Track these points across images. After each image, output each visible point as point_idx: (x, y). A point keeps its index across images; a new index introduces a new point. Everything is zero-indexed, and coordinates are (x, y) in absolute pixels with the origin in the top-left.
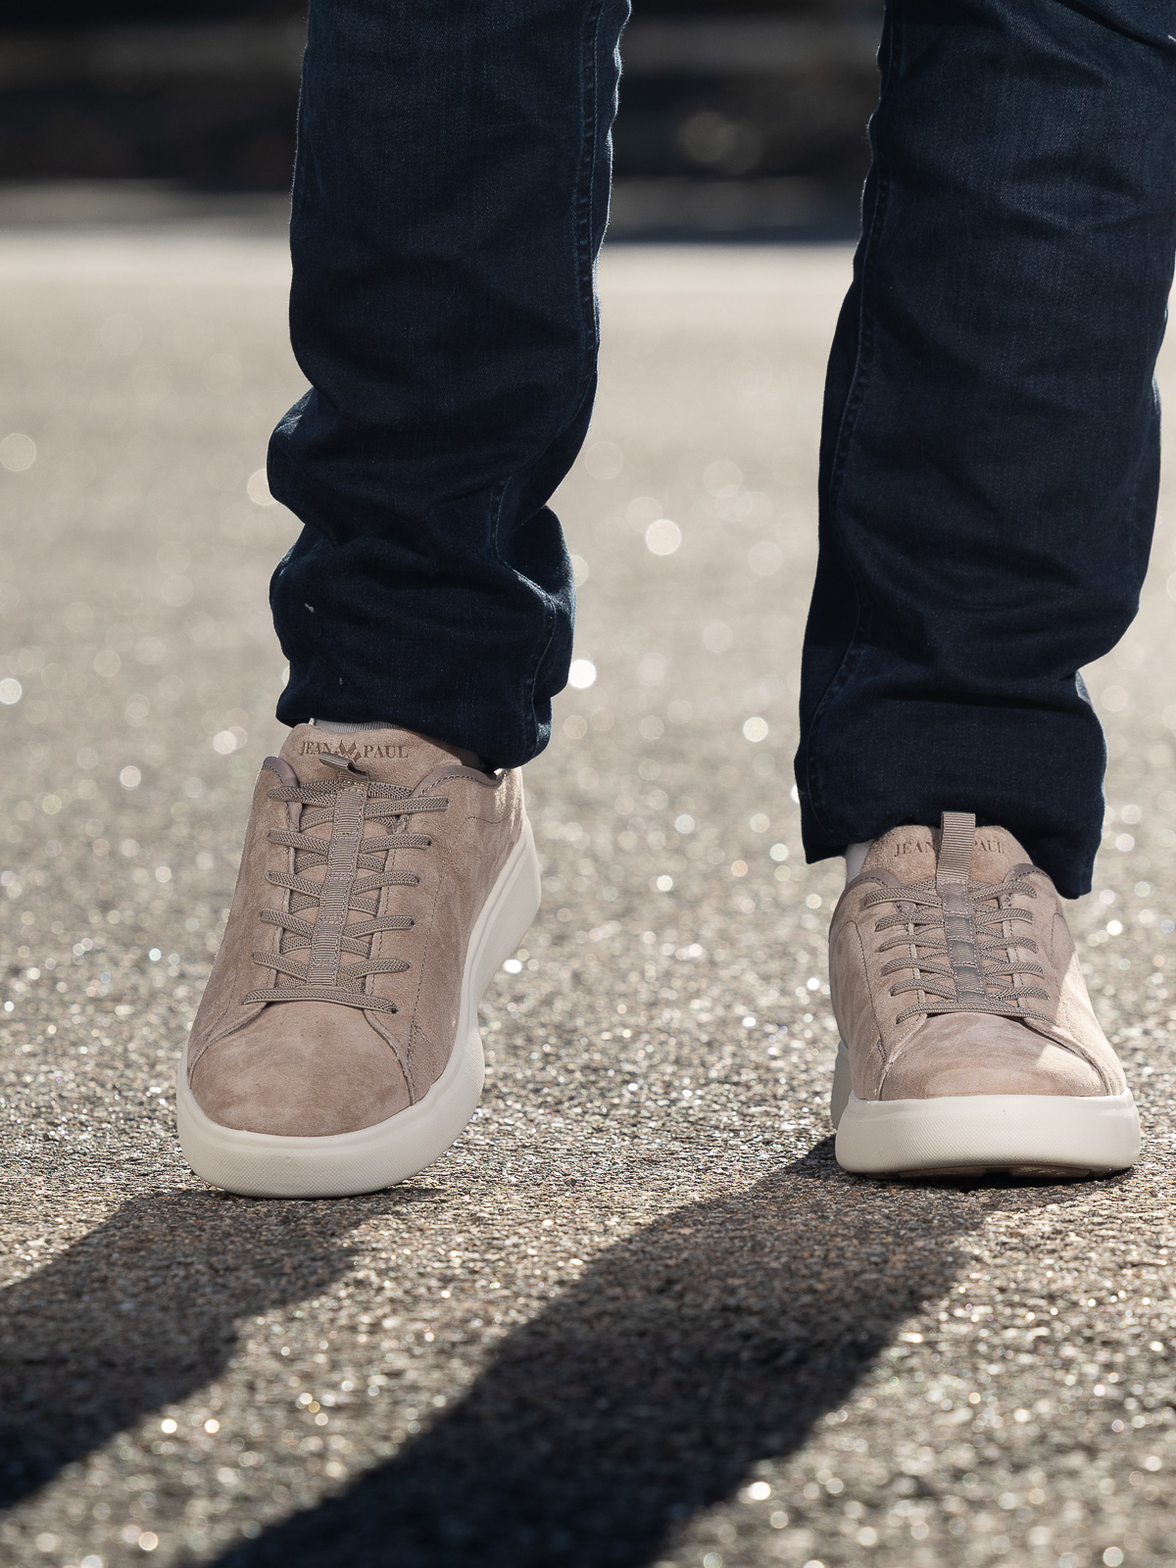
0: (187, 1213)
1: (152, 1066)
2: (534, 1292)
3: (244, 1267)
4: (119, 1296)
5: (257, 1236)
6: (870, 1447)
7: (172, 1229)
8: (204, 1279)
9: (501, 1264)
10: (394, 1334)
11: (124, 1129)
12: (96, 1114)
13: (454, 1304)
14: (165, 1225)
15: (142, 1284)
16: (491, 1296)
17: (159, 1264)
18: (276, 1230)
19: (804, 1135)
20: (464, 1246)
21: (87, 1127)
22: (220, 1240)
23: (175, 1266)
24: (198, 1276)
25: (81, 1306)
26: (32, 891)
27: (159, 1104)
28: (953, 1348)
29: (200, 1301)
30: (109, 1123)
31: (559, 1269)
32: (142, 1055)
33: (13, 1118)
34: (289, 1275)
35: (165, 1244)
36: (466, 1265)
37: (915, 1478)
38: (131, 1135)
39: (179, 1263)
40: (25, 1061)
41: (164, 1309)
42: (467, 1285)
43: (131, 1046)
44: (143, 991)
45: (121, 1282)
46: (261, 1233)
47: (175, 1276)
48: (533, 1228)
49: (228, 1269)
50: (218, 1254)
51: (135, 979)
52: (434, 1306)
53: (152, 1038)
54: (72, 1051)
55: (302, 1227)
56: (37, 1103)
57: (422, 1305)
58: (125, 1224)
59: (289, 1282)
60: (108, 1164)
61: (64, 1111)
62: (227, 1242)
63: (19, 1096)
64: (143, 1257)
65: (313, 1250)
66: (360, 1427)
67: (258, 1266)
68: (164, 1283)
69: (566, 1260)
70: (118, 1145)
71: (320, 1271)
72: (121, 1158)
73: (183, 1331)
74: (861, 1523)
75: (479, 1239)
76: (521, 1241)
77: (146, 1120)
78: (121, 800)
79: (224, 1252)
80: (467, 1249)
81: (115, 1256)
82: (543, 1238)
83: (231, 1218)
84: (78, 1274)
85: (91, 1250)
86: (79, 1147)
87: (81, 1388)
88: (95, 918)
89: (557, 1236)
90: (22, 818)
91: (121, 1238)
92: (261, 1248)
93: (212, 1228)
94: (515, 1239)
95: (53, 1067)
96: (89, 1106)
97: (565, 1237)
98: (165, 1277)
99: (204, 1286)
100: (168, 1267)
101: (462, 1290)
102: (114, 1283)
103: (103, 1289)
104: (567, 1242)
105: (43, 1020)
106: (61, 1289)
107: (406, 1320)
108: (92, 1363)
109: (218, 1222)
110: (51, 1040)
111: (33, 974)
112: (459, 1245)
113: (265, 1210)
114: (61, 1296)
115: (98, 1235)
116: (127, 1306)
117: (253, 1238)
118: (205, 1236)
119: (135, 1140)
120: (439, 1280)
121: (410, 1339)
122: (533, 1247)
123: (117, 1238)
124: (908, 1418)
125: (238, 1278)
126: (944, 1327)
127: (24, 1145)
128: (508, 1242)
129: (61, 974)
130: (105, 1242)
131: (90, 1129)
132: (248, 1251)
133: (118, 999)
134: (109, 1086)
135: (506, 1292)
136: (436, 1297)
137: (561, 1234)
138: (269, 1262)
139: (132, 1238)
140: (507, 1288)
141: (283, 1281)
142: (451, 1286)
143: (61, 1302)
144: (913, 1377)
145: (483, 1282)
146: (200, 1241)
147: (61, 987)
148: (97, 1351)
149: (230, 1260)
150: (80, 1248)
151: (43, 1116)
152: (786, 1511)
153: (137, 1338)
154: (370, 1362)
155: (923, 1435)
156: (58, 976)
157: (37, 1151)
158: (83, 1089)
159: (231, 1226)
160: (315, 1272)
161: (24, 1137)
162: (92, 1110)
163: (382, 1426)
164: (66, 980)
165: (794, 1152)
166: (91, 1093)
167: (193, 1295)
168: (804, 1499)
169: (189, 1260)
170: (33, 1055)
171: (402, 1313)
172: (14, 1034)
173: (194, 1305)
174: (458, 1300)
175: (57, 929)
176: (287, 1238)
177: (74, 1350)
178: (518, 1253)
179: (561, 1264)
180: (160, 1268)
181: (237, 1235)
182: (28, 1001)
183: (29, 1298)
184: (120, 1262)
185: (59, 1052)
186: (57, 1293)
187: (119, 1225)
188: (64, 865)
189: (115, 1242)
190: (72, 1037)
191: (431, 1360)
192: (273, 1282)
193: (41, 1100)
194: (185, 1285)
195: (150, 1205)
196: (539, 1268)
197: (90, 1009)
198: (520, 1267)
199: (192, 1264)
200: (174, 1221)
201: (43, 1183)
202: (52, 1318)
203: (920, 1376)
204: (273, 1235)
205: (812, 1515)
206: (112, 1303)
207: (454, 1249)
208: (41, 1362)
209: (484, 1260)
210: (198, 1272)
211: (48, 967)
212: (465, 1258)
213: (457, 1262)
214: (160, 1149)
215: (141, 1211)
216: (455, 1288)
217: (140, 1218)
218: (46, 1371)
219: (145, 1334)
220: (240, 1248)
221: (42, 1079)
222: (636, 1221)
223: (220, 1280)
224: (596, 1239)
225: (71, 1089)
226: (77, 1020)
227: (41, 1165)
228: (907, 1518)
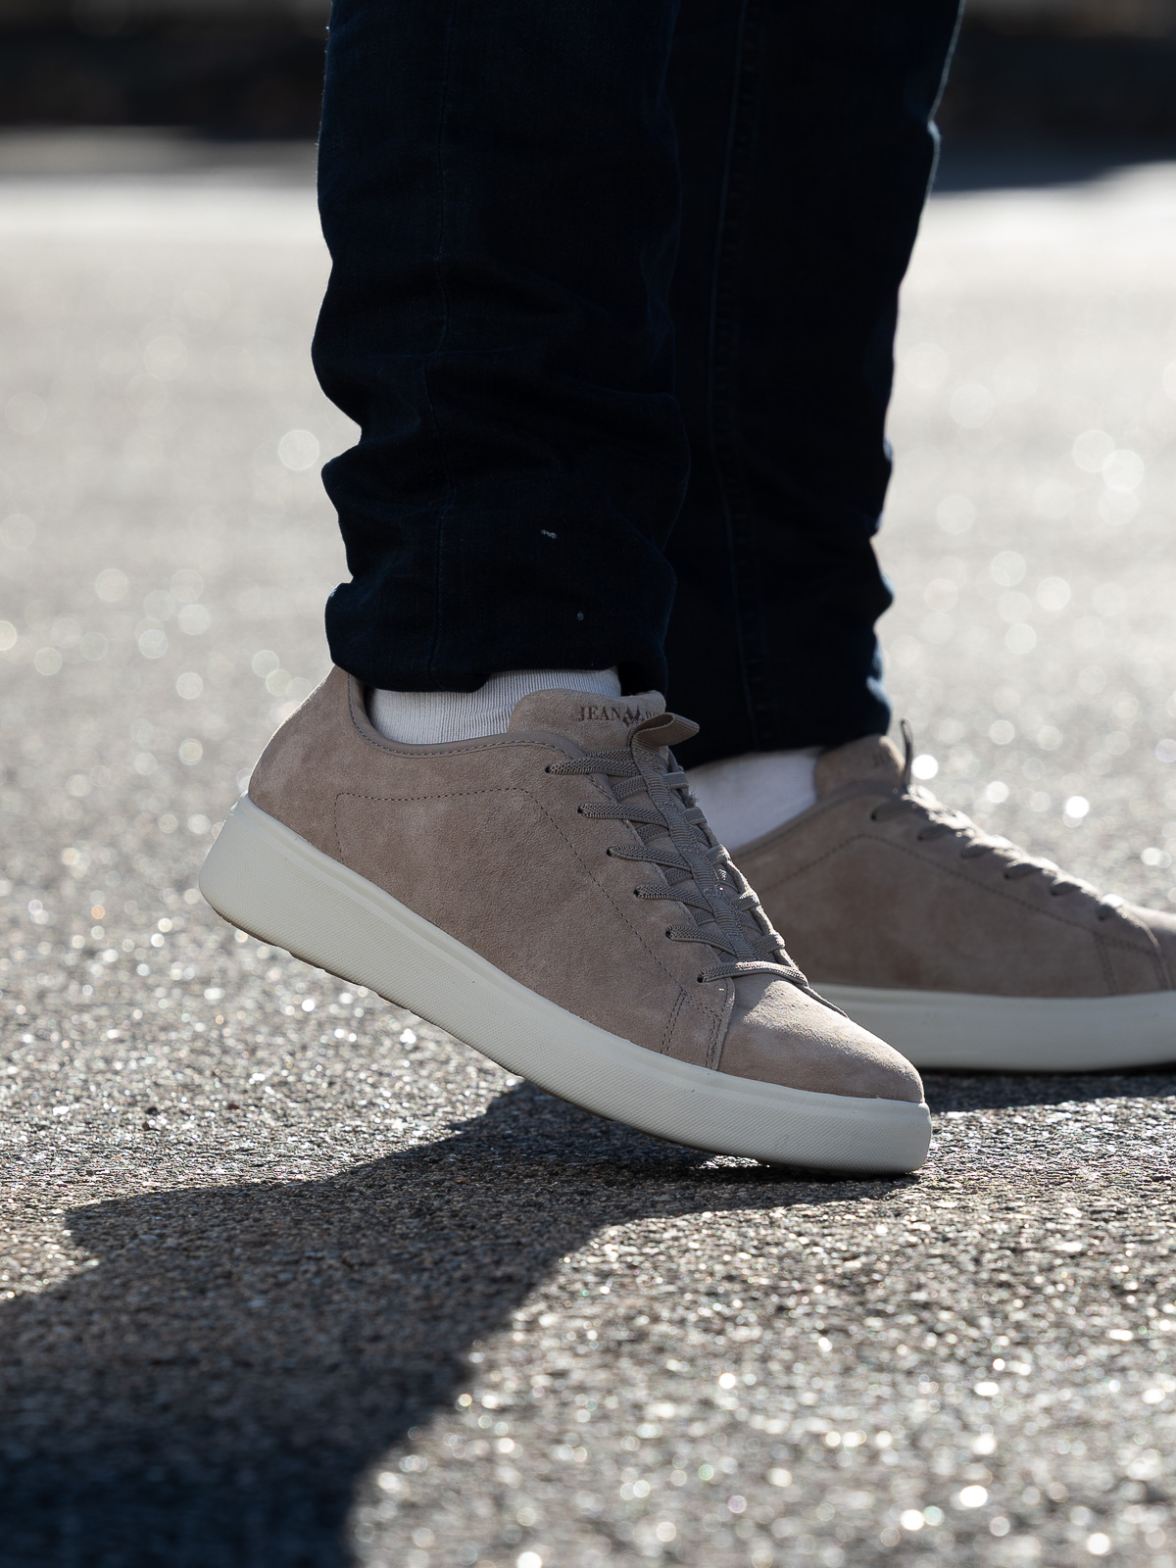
0: (311, 1205)
1: (253, 1051)
2: (702, 1288)
3: (381, 1262)
4: (247, 1293)
5: (391, 1229)
6: (1089, 1449)
7: (297, 1223)
8: (338, 1275)
9: (662, 1258)
10: (553, 1332)
11: (229, 1118)
12: (197, 1103)
13: (615, 1300)
14: (288, 1218)
15: (271, 1280)
16: (654, 1292)
17: (286, 1259)
18: (411, 1223)
19: (974, 1123)
20: (618, 1239)
21: (189, 1115)
22: (351, 1233)
23: (304, 1261)
24: (331, 1272)
25: (207, 1303)
26: (97, 869)
27: (264, 1092)
28: (1167, 1346)
29: (337, 1297)
30: (212, 1111)
31: (725, 1263)
32: (239, 1040)
33: (106, 1106)
34: (430, 1270)
35: (291, 1238)
36: (623, 1259)
37: (1143, 1482)
38: (239, 1124)
39: (309, 1258)
40: (112, 1048)
41: (298, 1306)
42: (627, 1280)
43: (227, 1032)
44: (233, 974)
45: (247, 1278)
46: (394, 1226)
47: (306, 1272)
48: (692, 1221)
49: (362, 1264)
50: (350, 1248)
51: (222, 961)
52: (593, 1303)
53: (249, 1022)
54: (162, 1036)
55: (439, 1219)
56: (131, 1090)
57: (580, 1302)
58: (245, 1217)
59: (431, 1278)
60: (217, 1154)
61: (162, 1099)
62: (358, 1236)
63: (110, 1084)
64: (268, 1252)
65: (454, 1244)
66: (527, 1430)
67: (395, 1261)
68: (295, 1279)
69: (733, 1253)
70: (226, 1134)
71: (464, 1266)
72: (231, 1148)
73: (322, 1329)
74: (1090, 1529)
75: (634, 1231)
76: (681, 1234)
77: (252, 1108)
78: (183, 775)
79: (357, 1246)
80: (622, 1243)
81: (238, 1251)
82: (704, 1231)
83: (360, 1210)
84: (199, 1269)
85: (211, 1244)
86: (183, 1138)
87: (217, 1389)
88: (170, 898)
89: (718, 1229)
90: (77, 792)
91: (242, 1231)
92: (397, 1242)
93: (341, 1221)
94: (673, 1233)
95: (144, 1054)
96: (189, 1095)
97: (728, 1231)
98: (295, 1273)
99: (339, 1282)
100: (297, 1262)
101: (623, 1286)
102: (239, 1279)
103: (229, 1285)
104: (730, 1235)
105: (128, 1004)
106: (183, 1285)
107: (565, 1317)
108: (226, 1363)
109: (346, 1215)
110: (139, 1024)
111: (109, 956)
112: (613, 1238)
113: (396, 1202)
114: (184, 1293)
115: (216, 1229)
116: (257, 1303)
117: (387, 1231)
118: (334, 1230)
119: (244, 1130)
120: (596, 1275)
121: (571, 1337)
122: (694, 1241)
123: (238, 1232)
124: (1126, 1419)
125: (375, 1274)
126: (1154, 1324)
127: (120, 1135)
128: (667, 1235)
129: (140, 955)
130: (225, 1235)
131: (192, 1117)
132: (383, 1245)
133: (206, 982)
134: (208, 1073)
135: (671, 1288)
136: (595, 1293)
137: (723, 1227)
138: (406, 1256)
139: (254, 1232)
140: (671, 1283)
141: (426, 1276)
142: (610, 1281)
143: (184, 1299)
144: (1126, 1376)
145: (644, 1277)
146: (329, 1235)
147: (143, 970)
148: (230, 1351)
149: (366, 1256)
150: (198, 1243)
151: (139, 1104)
152: (1006, 1517)
153: (272, 1337)
154: (530, 1361)
155: (1144, 1438)
156: (138, 958)
157: (138, 1140)
158: (179, 1076)
159: (361, 1219)
160: (459, 1267)
161: (122, 1126)
162: (192, 1099)
163: (552, 1428)
164: (147, 962)
165: (966, 1141)
166: (188, 1081)
167: (328, 1291)
168: (1023, 1505)
169: (319, 1255)
170: (121, 1041)
171: (559, 1310)
172: (98, 1019)
173: (330, 1302)
174: (619, 1296)
175: (130, 908)
176: (424, 1231)
177: (205, 1350)
178: (679, 1246)
179: (727, 1258)
180: (288, 1263)
181: (368, 1228)
182: (107, 985)
183: (148, 1295)
184: (244, 1257)
185: (148, 1038)
186: (178, 1289)
187: (238, 1218)
188: (130, 842)
189: (236, 1236)
190: (160, 1021)
191: (597, 1360)
192: (414, 1277)
193: (137, 1087)
194: (318, 1281)
195: (269, 1197)
196: (705, 1262)
197: (177, 992)
198: (683, 1261)
199: (322, 1258)
200: (298, 1215)
201: (148, 1174)
202: (176, 1316)
203: (1134, 1376)
204: (408, 1228)
205: (1035, 1522)
206: (240, 1301)
207: (608, 1243)
208: (170, 1363)
209: (642, 1254)
210: (330, 1267)
211: (124, 949)
212: (621, 1253)
213: (613, 1256)
214: (272, 1139)
215: (259, 1203)
216: (614, 1283)
217: (261, 1211)
218: (177, 1372)
219: (281, 1332)
220: (374, 1242)
221: (133, 1065)
222: (803, 1213)
223: (356, 1276)
224: (763, 1232)
225: (168, 1078)
226: (164, 1004)
227: (144, 1156)
228: (1138, 1525)
